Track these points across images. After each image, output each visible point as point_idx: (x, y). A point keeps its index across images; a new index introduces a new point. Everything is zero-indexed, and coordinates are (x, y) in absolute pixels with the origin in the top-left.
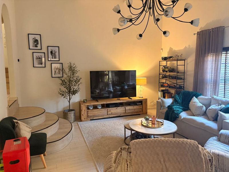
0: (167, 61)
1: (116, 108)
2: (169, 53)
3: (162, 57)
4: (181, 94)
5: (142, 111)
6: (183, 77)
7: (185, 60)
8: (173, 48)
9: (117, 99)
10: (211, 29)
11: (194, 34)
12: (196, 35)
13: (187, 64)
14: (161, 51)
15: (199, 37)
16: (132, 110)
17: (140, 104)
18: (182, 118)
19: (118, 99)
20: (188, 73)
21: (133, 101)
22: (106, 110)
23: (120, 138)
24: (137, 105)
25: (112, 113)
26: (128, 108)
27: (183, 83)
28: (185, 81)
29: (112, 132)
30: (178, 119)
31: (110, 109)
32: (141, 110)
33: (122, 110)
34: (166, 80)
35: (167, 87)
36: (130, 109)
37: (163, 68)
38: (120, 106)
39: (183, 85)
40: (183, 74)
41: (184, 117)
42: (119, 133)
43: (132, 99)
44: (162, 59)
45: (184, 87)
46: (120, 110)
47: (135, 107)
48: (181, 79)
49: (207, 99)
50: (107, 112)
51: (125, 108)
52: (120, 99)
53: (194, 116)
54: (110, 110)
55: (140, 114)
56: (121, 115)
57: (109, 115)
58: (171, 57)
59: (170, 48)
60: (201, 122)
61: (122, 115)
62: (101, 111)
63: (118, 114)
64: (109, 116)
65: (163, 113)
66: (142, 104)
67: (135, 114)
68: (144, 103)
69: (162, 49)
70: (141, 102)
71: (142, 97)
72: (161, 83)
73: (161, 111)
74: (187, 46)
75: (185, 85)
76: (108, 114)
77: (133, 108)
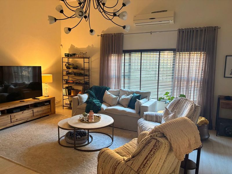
0: (69, 58)
1: (22, 113)
2: (70, 50)
3: (65, 54)
4: (93, 89)
5: (51, 111)
6: (87, 73)
7: (89, 58)
8: (74, 45)
9: (19, 101)
10: (113, 34)
11: (98, 36)
12: (100, 37)
13: (91, 62)
14: (61, 47)
15: (103, 38)
16: (40, 111)
17: (48, 103)
18: (104, 109)
19: (21, 101)
20: (92, 70)
21: (41, 101)
22: (10, 116)
23: (52, 143)
24: (44, 105)
25: (17, 119)
26: (36, 110)
27: (88, 79)
28: (90, 77)
29: (34, 140)
30: (100, 111)
31: (15, 114)
32: (49, 110)
33: (29, 113)
34: (68, 77)
35: (72, 83)
36: (38, 111)
37: (67, 64)
38: (26, 109)
39: (88, 81)
40: (88, 71)
41: (106, 109)
42: (45, 139)
43: (39, 99)
44: (66, 56)
45: (89, 83)
46: (27, 114)
47: (44, 108)
48: (87, 75)
49: (117, 91)
50: (11, 120)
51: (33, 110)
52: (24, 101)
53: (111, 106)
54: (15, 116)
55: (48, 115)
56: (28, 120)
57: (14, 122)
58: (74, 54)
59: (71, 46)
60: (122, 110)
61: (30, 120)
62: (2, 119)
63: (24, 119)
64: (14, 124)
65: (81, 108)
66: (50, 104)
67: (44, 115)
68: (52, 102)
69: (61, 45)
70: (49, 102)
71: (48, 96)
72: (65, 80)
73: (78, 107)
74: (90, 45)
75: (90, 81)
76: (12, 122)
77: (42, 109)
